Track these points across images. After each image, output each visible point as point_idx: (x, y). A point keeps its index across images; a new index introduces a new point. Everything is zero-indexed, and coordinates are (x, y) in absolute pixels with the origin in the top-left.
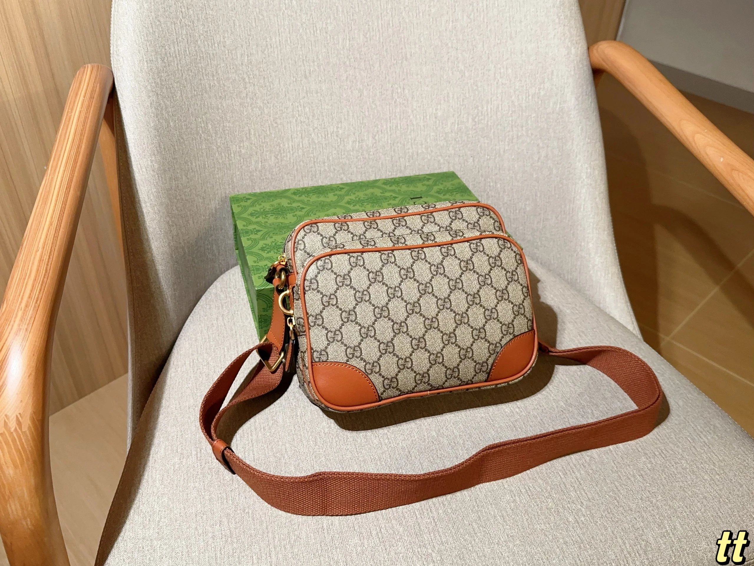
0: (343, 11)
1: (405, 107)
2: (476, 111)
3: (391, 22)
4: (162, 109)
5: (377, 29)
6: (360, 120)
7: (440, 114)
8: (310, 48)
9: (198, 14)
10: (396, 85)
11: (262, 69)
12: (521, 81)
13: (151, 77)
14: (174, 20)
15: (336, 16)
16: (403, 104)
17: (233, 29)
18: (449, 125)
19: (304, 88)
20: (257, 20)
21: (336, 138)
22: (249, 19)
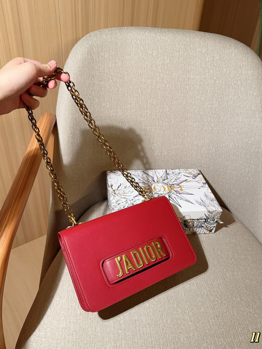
0: (161, 96)
1: (184, 140)
2: (217, 146)
3: (182, 102)
4: (75, 135)
5: (175, 105)
6: (162, 143)
7: (200, 145)
8: (144, 111)
9: (96, 94)
10: (181, 130)
11: (121, 119)
12: (240, 135)
13: (72, 121)
14: (86, 96)
15: (157, 98)
16: (183, 138)
17: (111, 101)
18: (203, 150)
19: (139, 128)
20: (122, 97)
21: (150, 150)
22: (118, 97)
